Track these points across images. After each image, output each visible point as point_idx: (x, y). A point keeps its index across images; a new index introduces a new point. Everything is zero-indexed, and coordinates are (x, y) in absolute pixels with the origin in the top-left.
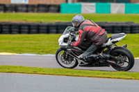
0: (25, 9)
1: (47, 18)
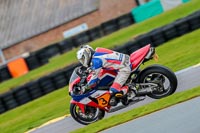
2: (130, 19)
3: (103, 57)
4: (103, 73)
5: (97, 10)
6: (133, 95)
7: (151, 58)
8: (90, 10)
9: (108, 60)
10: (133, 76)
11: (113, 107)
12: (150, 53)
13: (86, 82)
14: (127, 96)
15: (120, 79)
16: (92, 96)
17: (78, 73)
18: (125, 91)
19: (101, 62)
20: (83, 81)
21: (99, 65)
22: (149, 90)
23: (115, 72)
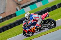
0: (2, 21)
1: (12, 20)
2: (15, 15)
3: (33, 16)
4: (33, 21)
5: (5, 12)
6: (42, 28)
7: (48, 16)
8: (3, 12)
9: (35, 17)
10: (42, 22)
11: (36, 32)
12: (48, 15)
13: (28, 24)
14: (40, 28)
15: (38, 23)
16: (30, 28)
17: (25, 21)
18: (40, 26)
19: (33, 18)
20: (27, 23)
21: (32, 18)
22: (48, 26)
23: (37, 21)
